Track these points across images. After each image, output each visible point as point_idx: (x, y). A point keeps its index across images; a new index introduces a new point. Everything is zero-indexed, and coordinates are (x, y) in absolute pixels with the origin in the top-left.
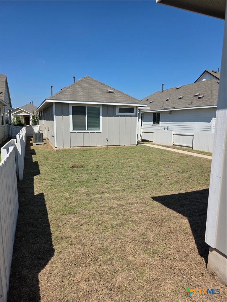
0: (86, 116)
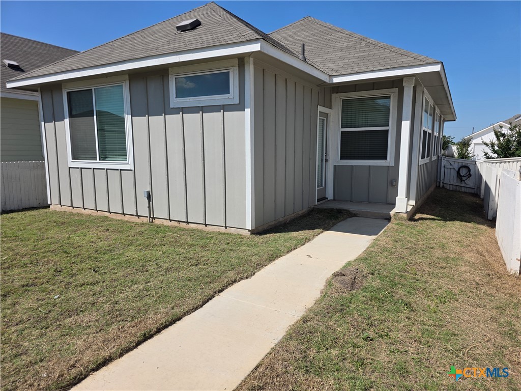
0: (95, 117)
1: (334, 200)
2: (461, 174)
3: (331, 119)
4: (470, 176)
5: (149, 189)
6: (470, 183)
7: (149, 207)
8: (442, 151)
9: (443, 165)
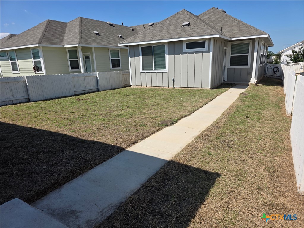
0: (153, 56)
1: (227, 81)
2: (275, 71)
3: (227, 51)
4: (278, 71)
5: (174, 78)
6: (278, 74)
7: (174, 84)
8: (267, 60)
9: (267, 67)
